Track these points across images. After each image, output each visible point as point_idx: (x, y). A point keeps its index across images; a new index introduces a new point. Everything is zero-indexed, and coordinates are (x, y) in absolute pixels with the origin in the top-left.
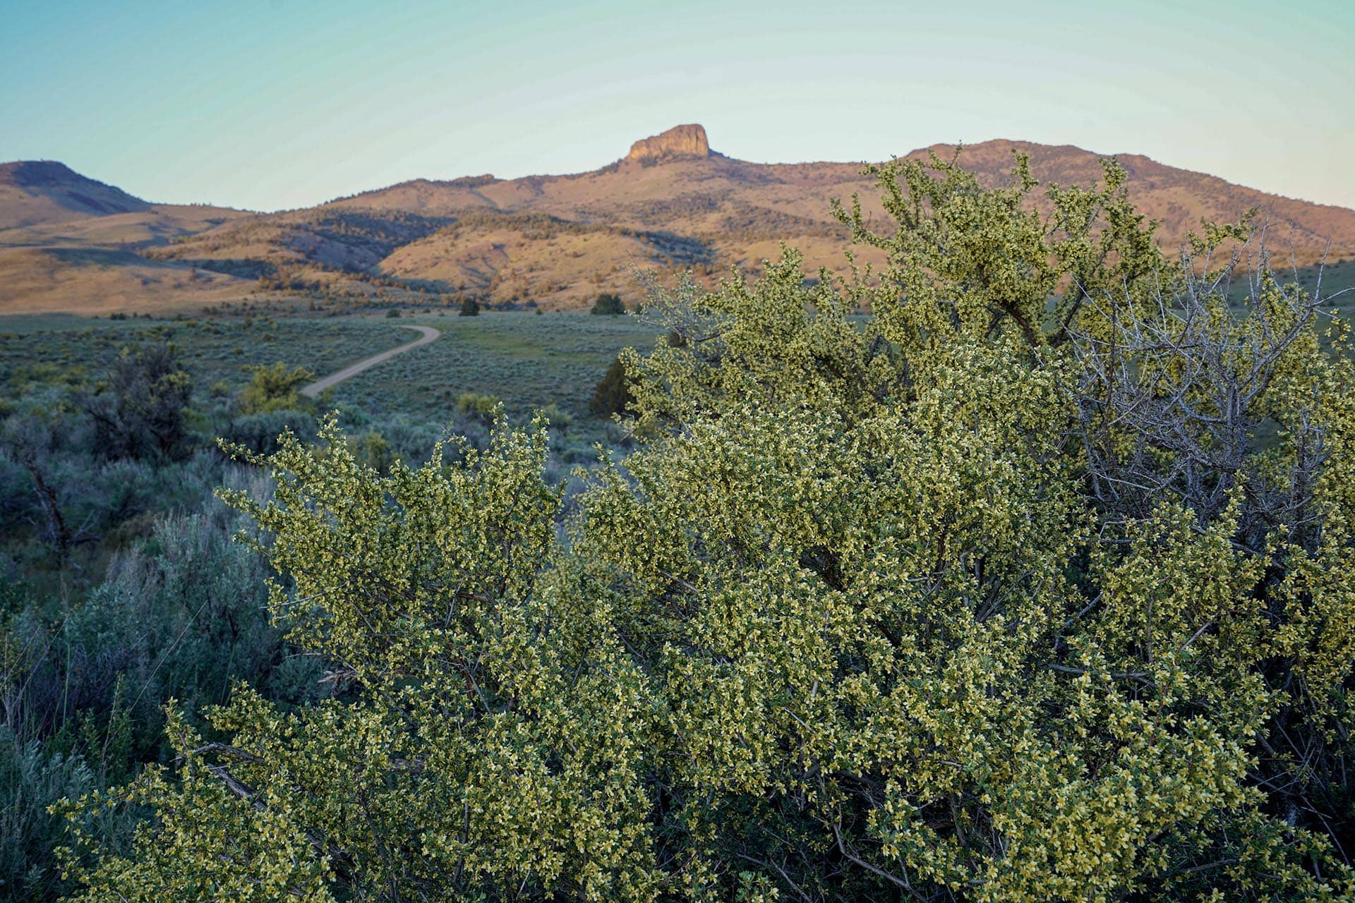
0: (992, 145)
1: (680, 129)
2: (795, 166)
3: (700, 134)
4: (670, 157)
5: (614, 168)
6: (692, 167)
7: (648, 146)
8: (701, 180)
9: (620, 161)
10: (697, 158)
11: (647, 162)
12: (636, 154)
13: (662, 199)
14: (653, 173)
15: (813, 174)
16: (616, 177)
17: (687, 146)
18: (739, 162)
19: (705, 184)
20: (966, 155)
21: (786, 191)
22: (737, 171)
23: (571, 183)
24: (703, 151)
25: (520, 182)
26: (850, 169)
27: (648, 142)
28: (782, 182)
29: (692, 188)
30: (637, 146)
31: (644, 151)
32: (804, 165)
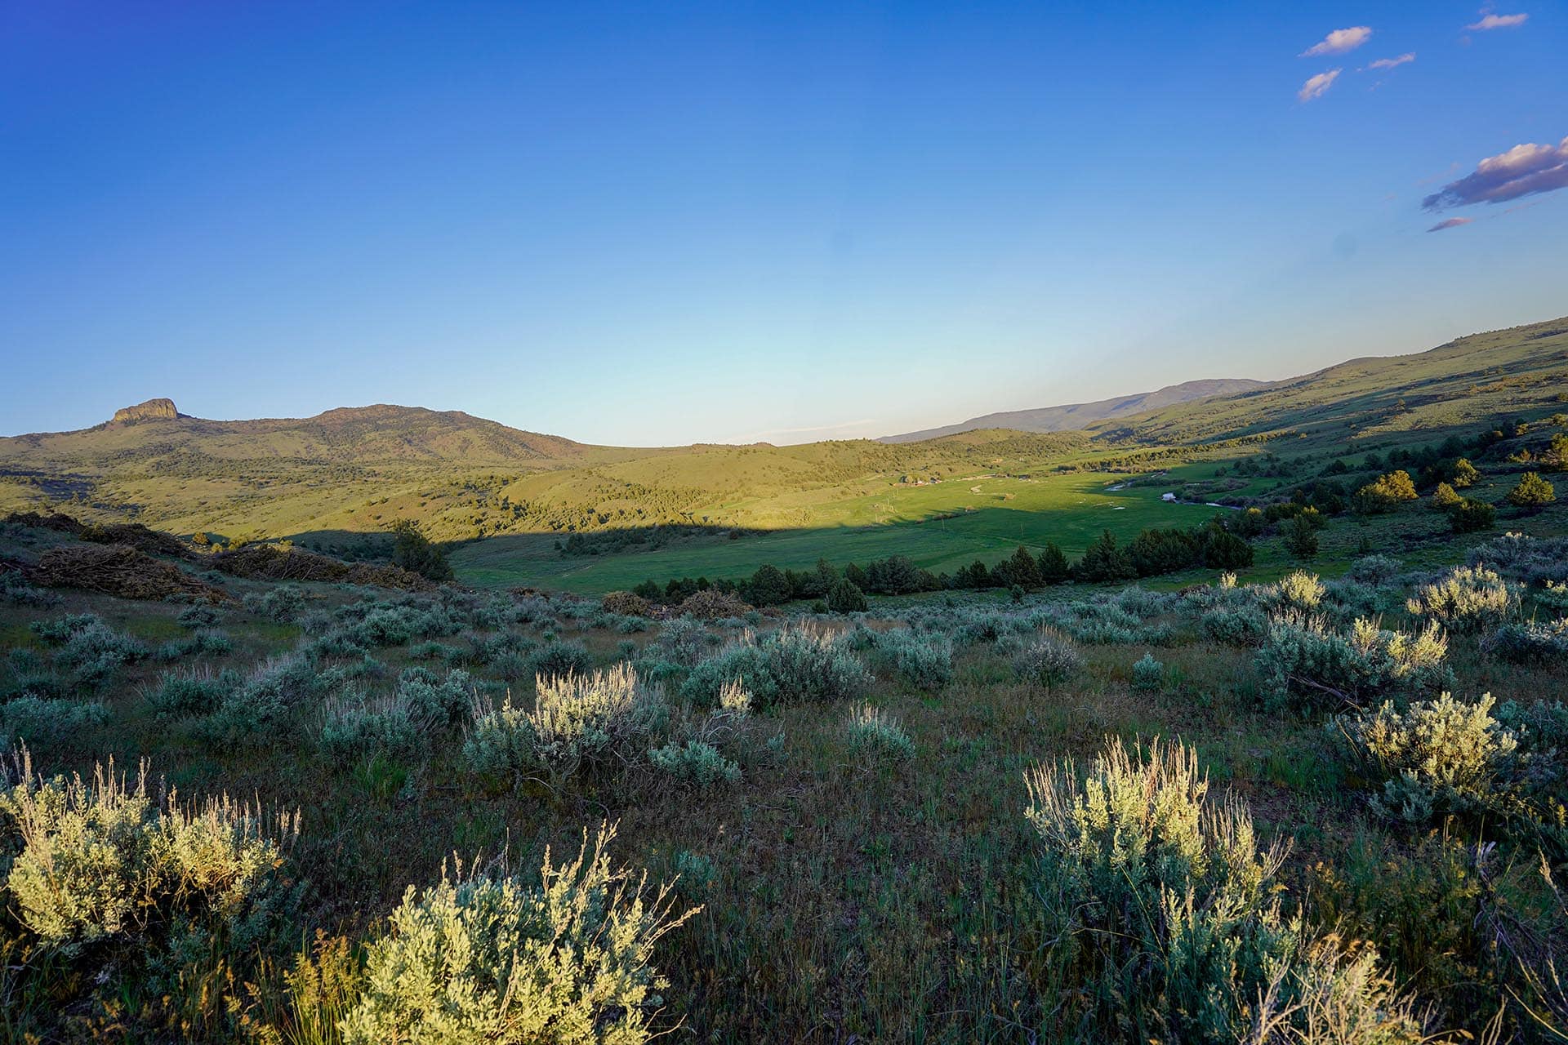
0: (373, 407)
1: (154, 402)
2: (247, 422)
3: (169, 405)
4: (145, 419)
5: (103, 427)
6: (162, 426)
7: (129, 413)
8: (167, 434)
9: (108, 422)
10: (166, 420)
11: (128, 423)
12: (120, 418)
13: (132, 447)
14: (132, 430)
15: (259, 427)
16: (102, 433)
17: (160, 412)
18: (204, 421)
19: (170, 437)
20: (358, 414)
21: (231, 438)
22: (200, 427)
23: (67, 438)
24: (172, 414)
25: (19, 438)
26: (285, 423)
27: (129, 410)
28: (235, 432)
29: (158, 439)
30: (120, 413)
31: (126, 416)
32: (253, 421)
